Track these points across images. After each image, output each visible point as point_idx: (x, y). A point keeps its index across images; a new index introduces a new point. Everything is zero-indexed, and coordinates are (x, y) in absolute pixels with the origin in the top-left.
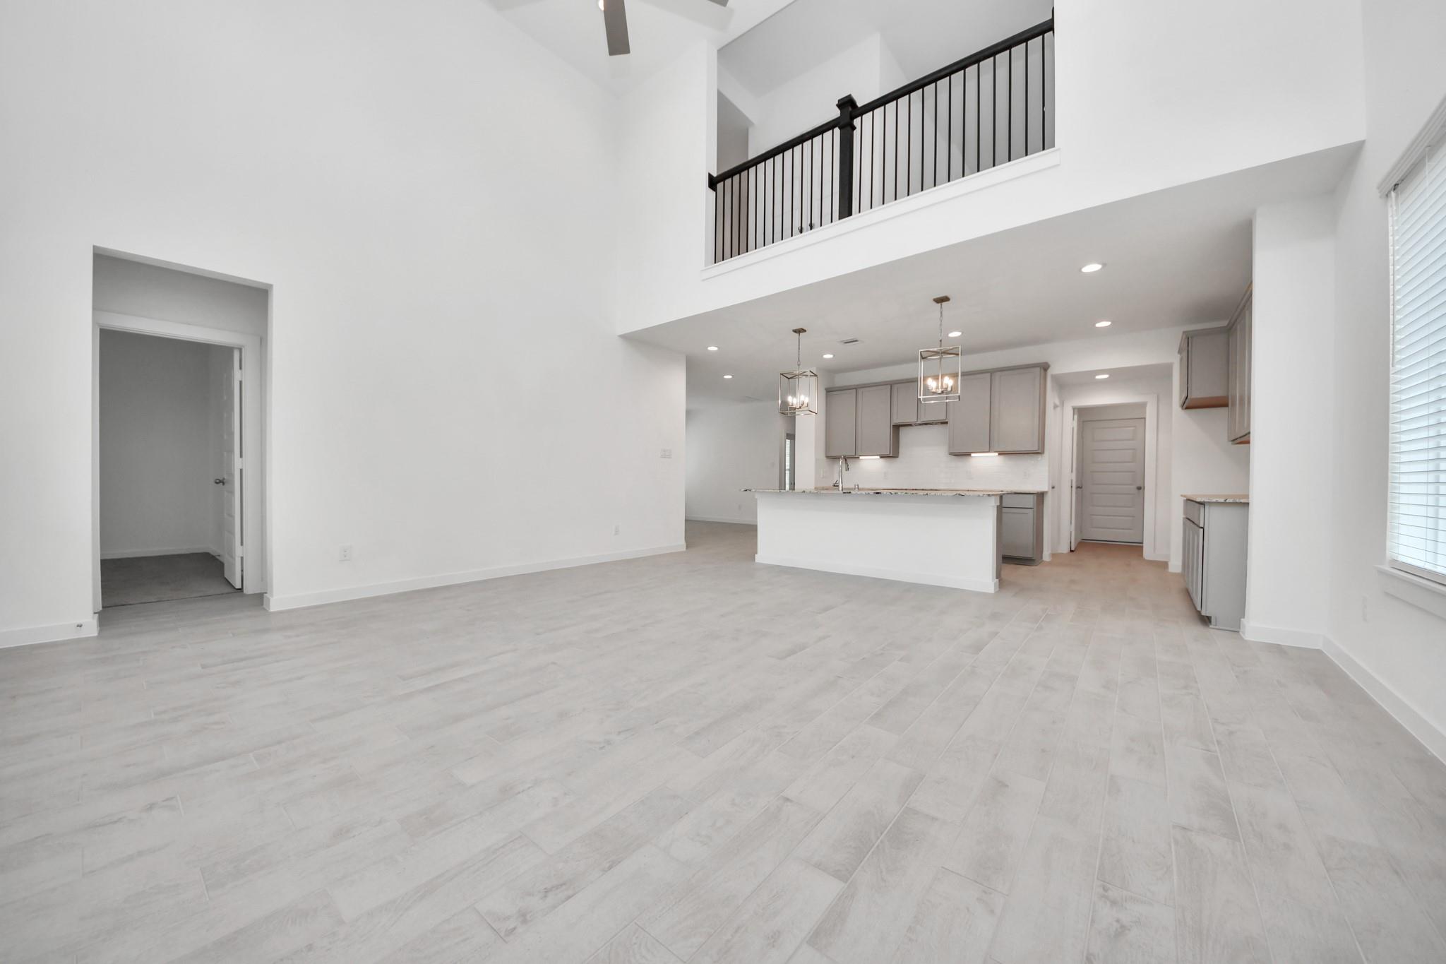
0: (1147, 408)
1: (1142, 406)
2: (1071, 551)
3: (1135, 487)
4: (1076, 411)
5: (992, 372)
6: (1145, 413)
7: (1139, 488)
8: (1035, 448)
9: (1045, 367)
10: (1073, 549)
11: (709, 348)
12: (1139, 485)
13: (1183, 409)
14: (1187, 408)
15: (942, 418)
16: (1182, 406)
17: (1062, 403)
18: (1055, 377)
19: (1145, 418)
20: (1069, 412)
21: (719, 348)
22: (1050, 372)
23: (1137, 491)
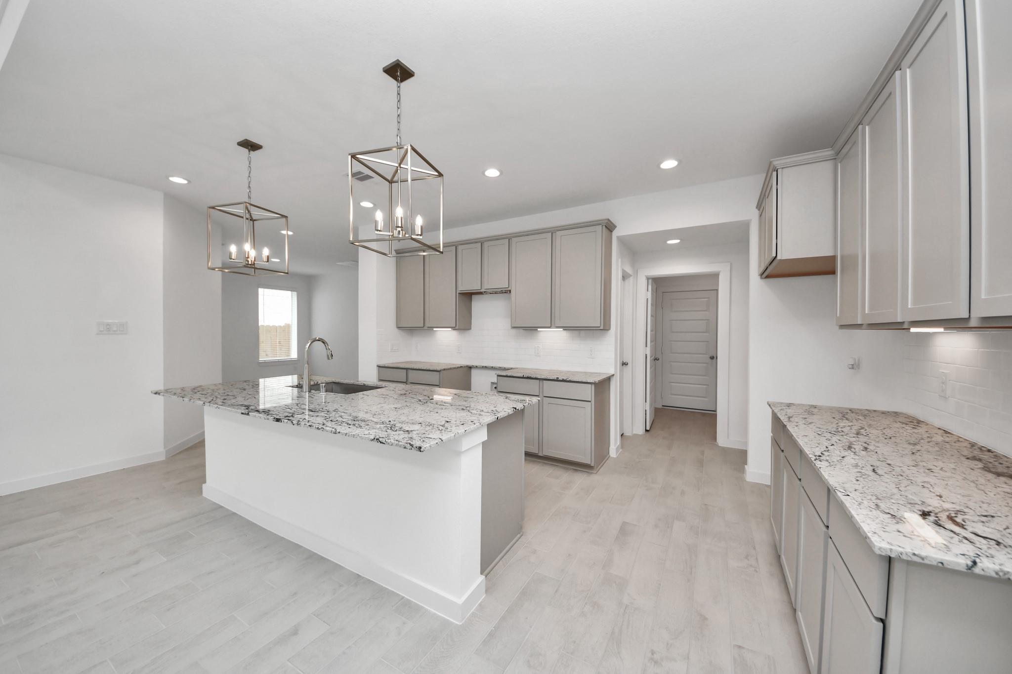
0: (720, 277)
1: (715, 276)
2: (646, 431)
3: (708, 356)
4: (650, 281)
5: (553, 231)
6: (718, 285)
7: (712, 358)
8: (597, 322)
9: (609, 227)
10: (648, 428)
11: (172, 179)
12: (711, 355)
13: (761, 278)
14: (767, 277)
15: (504, 285)
16: (762, 275)
17: (636, 272)
18: (621, 240)
19: (717, 290)
20: (642, 282)
21: (189, 182)
22: (616, 234)
23: (710, 360)
